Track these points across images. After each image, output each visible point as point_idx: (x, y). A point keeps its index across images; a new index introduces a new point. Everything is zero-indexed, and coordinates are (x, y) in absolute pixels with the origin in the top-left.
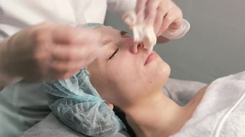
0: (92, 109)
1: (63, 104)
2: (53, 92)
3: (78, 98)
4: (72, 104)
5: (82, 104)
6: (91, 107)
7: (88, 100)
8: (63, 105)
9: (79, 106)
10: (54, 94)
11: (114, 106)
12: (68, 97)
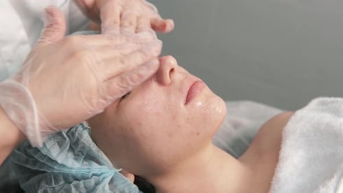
0: (100, 187)
1: (47, 183)
2: (27, 162)
3: (74, 172)
4: (62, 182)
5: (81, 182)
6: (97, 184)
7: (91, 174)
8: (47, 186)
9: (77, 187)
10: (28, 166)
11: (135, 176)
12: (55, 171)
